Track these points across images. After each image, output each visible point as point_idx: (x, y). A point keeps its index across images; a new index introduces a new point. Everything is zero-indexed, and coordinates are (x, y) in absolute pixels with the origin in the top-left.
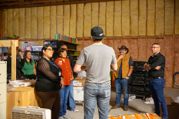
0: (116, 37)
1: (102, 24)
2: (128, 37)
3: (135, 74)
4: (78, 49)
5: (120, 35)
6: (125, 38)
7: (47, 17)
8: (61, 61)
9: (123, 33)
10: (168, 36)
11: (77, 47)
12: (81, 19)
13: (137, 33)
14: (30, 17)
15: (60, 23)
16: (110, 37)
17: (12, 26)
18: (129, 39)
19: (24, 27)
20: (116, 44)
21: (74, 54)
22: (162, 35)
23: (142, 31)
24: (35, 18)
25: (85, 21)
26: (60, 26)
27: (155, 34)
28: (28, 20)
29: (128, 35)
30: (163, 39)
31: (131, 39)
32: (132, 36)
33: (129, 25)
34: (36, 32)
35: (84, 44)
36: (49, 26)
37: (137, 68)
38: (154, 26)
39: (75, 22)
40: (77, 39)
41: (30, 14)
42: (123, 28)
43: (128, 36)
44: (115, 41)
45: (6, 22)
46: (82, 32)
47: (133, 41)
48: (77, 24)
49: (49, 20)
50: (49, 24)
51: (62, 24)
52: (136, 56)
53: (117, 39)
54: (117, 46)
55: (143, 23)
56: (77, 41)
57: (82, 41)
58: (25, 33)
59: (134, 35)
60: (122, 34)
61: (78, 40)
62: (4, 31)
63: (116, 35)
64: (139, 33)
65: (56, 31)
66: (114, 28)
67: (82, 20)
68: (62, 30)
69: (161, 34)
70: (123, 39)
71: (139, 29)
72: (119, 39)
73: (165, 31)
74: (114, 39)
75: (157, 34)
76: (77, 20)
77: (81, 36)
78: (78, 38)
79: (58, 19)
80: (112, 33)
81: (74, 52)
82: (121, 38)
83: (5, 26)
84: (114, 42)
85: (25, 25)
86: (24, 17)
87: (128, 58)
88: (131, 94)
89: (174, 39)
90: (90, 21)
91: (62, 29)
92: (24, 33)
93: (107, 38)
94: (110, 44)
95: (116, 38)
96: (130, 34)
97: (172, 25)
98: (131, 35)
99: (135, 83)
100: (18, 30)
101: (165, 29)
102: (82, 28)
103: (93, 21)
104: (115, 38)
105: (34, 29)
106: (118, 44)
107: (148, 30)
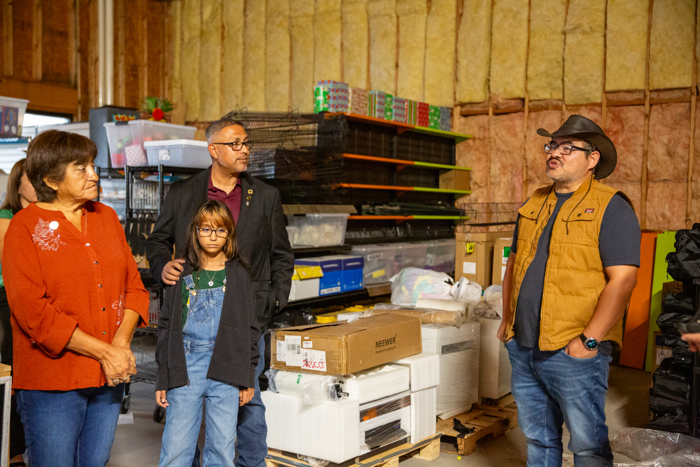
0: (658, 90)
1: (586, 27)
4: (465, 159)
5: (686, 81)
7: (328, 12)
8: (54, 225)
11: (459, 148)
12: (478, 7)
14: (263, 20)
15: (385, 35)
16: (629, 91)
17: (196, 66)
19: (239, 68)
20: (658, 127)
21: (437, 186)
24: (281, 24)
25: (497, 19)
26: (384, 51)
28: (256, 33)
34: (287, 86)
35: (493, 132)
36: (339, 52)
39: (452, 26)
40: (457, 110)
41: (263, 8)
44: (654, 116)
45: (177, 49)
46: (482, 75)
48: (461, 37)
49: (337, 25)
50: (338, 45)
51: (393, 39)
53: (668, 102)
56: (458, 120)
57: (483, 119)
58: (244, 93)
60: (696, 70)
61: (465, 115)
62: (170, 88)
63: (659, 82)
65: (364, 76)
66: (649, 42)
67: (484, 13)
68: (393, 72)
72: (679, 101)
74: (651, 105)
76: (459, 16)
77: (479, 96)
78: (462, 105)
79: (376, 16)
80: (641, 70)
82: (688, 93)
83: (172, 67)
84: (647, 116)
85: (245, 58)
86: (240, 25)
87: (595, 205)
90: (525, 15)
91: (393, 64)
92: (239, 91)
93: (611, 97)
94: (626, 128)
95: (663, 95)
100: (218, 80)
102: (482, 52)
103: (536, 12)
104: (654, 95)
105: (278, 71)
106: (673, 129)
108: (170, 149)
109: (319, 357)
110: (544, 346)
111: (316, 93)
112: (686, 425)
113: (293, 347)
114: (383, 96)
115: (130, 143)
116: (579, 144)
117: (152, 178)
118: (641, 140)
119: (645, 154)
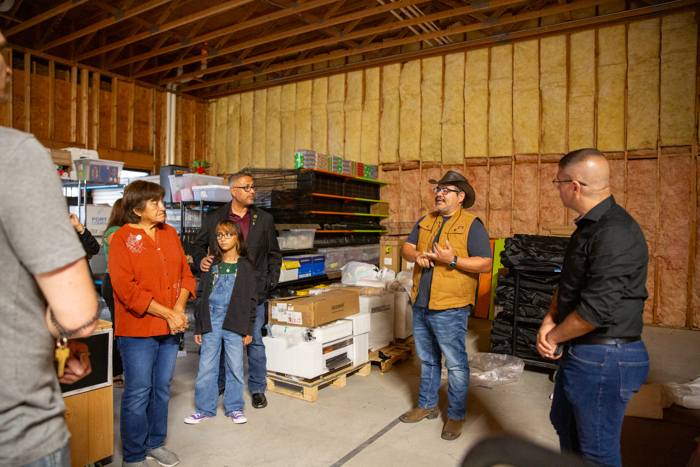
0: (494, 158)
1: (453, 121)
2: (536, 157)
4: (385, 196)
5: (509, 153)
6: (525, 162)
7: (303, 109)
8: (139, 237)
9: (516, 145)
10: (673, 149)
11: (382, 189)
12: (392, 107)
13: (563, 142)
14: (264, 114)
15: (337, 123)
16: (478, 158)
17: (224, 141)
18: (537, 163)
19: (250, 142)
20: (495, 179)
21: (369, 212)
22: (649, 146)
23: (581, 137)
24: (275, 116)
25: (403, 114)
26: (336, 133)
27: (626, 146)
28: (260, 121)
29: (536, 150)
30: (654, 161)
31: (543, 162)
32: (547, 152)
33: (536, 119)
34: (279, 153)
35: (401, 180)
36: (309, 134)
37: (534, 263)
38: (622, 116)
39: (377, 118)
40: (380, 167)
41: (265, 107)
42: (517, 127)
43: (533, 154)
44: (492, 172)
45: (213, 131)
46: (395, 147)
47: (550, 169)
48: (382, 125)
49: (309, 117)
50: (309, 129)
51: (342, 126)
52: (559, 217)
53: (500, 164)
54: (498, 185)
55: (582, 109)
56: (381, 173)
57: (396, 173)
58: (253, 157)
59: (553, 151)
60: (514, 147)
61: (385, 171)
62: (209, 154)
63: (495, 153)
64: (571, 141)
65: (325, 147)
66: (488, 130)
67: (395, 111)
68: (342, 144)
69: (648, 143)
70: (518, 163)
71: (571, 130)
72: (506, 164)
73: (662, 133)
74: (490, 166)
75: (633, 144)
76: (381, 113)
77: (393, 159)
78: (383, 164)
79: (332, 112)
80: (485, 146)
81: (368, 205)
82: (510, 159)
83: (210, 141)
84: (489, 172)
85: (253, 136)
86: (251, 117)
87: (464, 225)
89: (696, 158)
90: (419, 113)
91: (342, 140)
92: (250, 155)
93: (468, 161)
94: (477, 178)
95: (496, 160)
96: (540, 146)
97: (688, 109)
98: (542, 152)
99: (528, 316)
100: (237, 149)
101: (663, 125)
102: (395, 133)
103: (425, 111)
104: (492, 160)
105: (273, 144)
106: (502, 180)
107: (601, 131)
108: (207, 191)
109: (297, 316)
110: (431, 307)
111: (296, 157)
112: (510, 350)
113: (282, 310)
114: (335, 158)
115: (183, 187)
116: (452, 188)
117: (197, 208)
118: (485, 186)
119: (488, 194)
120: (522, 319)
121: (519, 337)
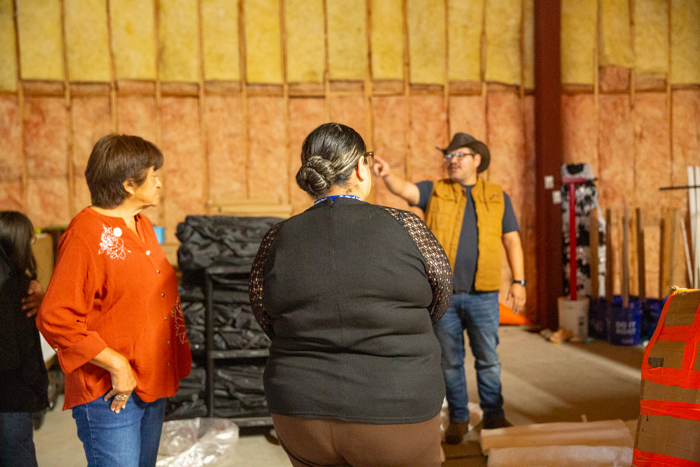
0: (78, 83)
2: (150, 86)
3: (228, 297)
5: (105, 76)
6: (134, 93)
9: (119, 62)
10: (343, 85)
13: (194, 63)
16: (48, 82)
18: (154, 96)
20: (81, 120)
22: (315, 79)
23: (220, 58)
27: (285, 74)
29: (151, 74)
30: (321, 101)
31: (165, 95)
32: (170, 78)
33: (150, 20)
37: (237, 261)
38: (277, 31)
42: (116, 31)
43: (146, 81)
44: (77, 108)
47: (176, 106)
52: (194, 186)
53: (89, 96)
54: (89, 133)
55: (221, 13)
59: (180, 78)
60: (113, 67)
63: (77, 74)
64: (207, 63)
66: (63, 32)
69: (314, 73)
70: (122, 94)
71: (207, 44)
72: (99, 95)
73: (331, 61)
74: (72, 97)
75: (296, 74)
80: (58, 60)
82: (107, 88)
84: (69, 109)
88: (207, 416)
89: (370, 100)
93: (27, 85)
94: (48, 120)
95: (83, 88)
96: (158, 67)
97: (359, 30)
98: (162, 78)
99: (229, 348)
101: (332, 49)
104: (74, 88)
106: (95, 123)
107: (251, 50)
112: (204, 408)
118: (64, 133)
119: (70, 148)
120: (221, 355)
121: (217, 385)
